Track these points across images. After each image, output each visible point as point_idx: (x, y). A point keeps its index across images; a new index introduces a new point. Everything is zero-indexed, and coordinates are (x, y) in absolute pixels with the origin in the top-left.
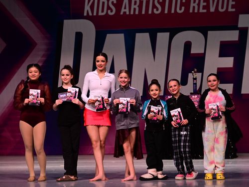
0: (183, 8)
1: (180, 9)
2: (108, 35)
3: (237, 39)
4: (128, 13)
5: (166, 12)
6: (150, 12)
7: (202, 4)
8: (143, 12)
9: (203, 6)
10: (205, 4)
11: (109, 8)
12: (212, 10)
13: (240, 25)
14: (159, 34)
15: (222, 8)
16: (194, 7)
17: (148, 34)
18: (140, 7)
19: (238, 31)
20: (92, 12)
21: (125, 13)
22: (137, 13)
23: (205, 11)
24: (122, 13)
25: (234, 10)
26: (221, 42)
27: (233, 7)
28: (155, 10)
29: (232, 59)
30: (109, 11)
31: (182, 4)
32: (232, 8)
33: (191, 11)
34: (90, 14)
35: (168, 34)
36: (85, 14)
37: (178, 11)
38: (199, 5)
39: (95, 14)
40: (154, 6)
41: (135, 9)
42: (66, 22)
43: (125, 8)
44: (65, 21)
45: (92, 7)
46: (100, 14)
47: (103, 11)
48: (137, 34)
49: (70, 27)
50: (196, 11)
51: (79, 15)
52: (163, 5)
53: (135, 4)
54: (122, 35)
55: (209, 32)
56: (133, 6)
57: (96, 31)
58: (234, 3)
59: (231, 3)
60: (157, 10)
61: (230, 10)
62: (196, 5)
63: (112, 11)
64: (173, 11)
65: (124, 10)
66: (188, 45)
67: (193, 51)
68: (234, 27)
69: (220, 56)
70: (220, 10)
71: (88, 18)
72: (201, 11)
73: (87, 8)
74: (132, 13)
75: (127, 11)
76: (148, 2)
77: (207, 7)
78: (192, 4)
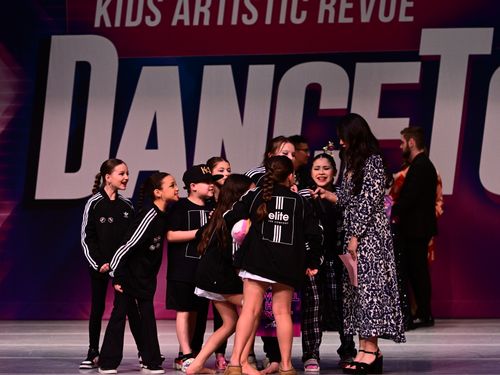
0: (304, 14)
1: (298, 16)
2: (144, 68)
3: (417, 81)
4: (187, 23)
5: (268, 21)
6: (234, 21)
7: (345, 5)
8: (220, 22)
9: (347, 10)
10: (350, 6)
11: (147, 11)
12: (365, 18)
13: (421, 53)
14: (251, 67)
15: (387, 14)
16: (327, 13)
17: (229, 67)
18: (214, 10)
19: (419, 64)
20: (112, 20)
21: (181, 22)
22: (206, 22)
23: (350, 20)
24: (174, 23)
25: (411, 19)
26: (384, 86)
27: (409, 12)
28: (244, 17)
29: (406, 121)
30: (148, 18)
31: (302, 5)
32: (407, 14)
33: (321, 20)
34: (108, 24)
35: (272, 67)
36: (97, 24)
37: (294, 20)
38: (337, 7)
39: (117, 24)
40: (243, 9)
41: (202, 15)
42: (57, 41)
43: (182, 12)
44: (54, 38)
45: (111, 10)
46: (129, 23)
47: (134, 18)
48: (209, 71)
49: (66, 51)
50: (331, 20)
51: (83, 25)
54: (175, 69)
55: (359, 66)
56: (198, 9)
57: (120, 61)
58: (411, 4)
59: (406, 4)
60: (250, 17)
61: (403, 18)
62: (331, 7)
63: (153, 18)
64: (282, 20)
65: (180, 16)
66: (313, 93)
67: (324, 105)
68: (413, 56)
69: (381, 115)
70: (382, 18)
71: (102, 31)
72: (342, 19)
73: (101, 11)
74: (196, 22)
75: (186, 18)
76: (229, 1)
77: (354, 13)
78: (323, 6)
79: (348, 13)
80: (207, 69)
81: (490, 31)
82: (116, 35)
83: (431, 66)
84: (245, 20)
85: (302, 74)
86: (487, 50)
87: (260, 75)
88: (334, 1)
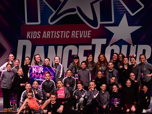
0: (69, 36)
1: (68, 36)
3: (91, 49)
4: (45, 38)
5: (62, 37)
6: (55, 37)
7: (77, 34)
8: (52, 37)
10: (78, 34)
11: (37, 35)
12: (81, 37)
13: (92, 44)
14: (58, 46)
15: (85, 36)
16: (73, 35)
17: (54, 46)
18: (51, 35)
19: (91, 46)
20: (30, 37)
21: (44, 37)
22: (49, 37)
23: (78, 37)
24: (43, 38)
25: (90, 37)
26: (84, 50)
27: (89, 35)
28: (57, 36)
30: (38, 37)
31: (68, 34)
32: (89, 36)
33: (72, 37)
34: (30, 38)
35: (62, 47)
36: (27, 38)
37: (67, 37)
38: (75, 34)
39: (31, 38)
40: (56, 35)
41: (48, 36)
43: (44, 35)
44: (19, 41)
45: (30, 35)
46: (34, 38)
47: (35, 37)
49: (21, 43)
50: (74, 37)
51: (25, 38)
52: (60, 34)
53: (49, 34)
54: (43, 47)
56: (48, 35)
57: (32, 45)
58: (90, 34)
59: (89, 34)
60: (58, 36)
61: (88, 37)
62: (74, 35)
63: (39, 37)
64: (64, 37)
66: (70, 51)
67: (73, 54)
68: (90, 44)
69: (84, 56)
70: (84, 37)
71: (28, 39)
72: (76, 37)
73: (28, 35)
74: (47, 37)
75: (45, 36)
76: (54, 33)
77: (79, 36)
78: (72, 34)
79: (77, 36)
80: (49, 47)
81: (106, 39)
82: (31, 40)
83: (94, 46)
85: (68, 48)
86: (105, 43)
87: (60, 48)
88: (75, 33)
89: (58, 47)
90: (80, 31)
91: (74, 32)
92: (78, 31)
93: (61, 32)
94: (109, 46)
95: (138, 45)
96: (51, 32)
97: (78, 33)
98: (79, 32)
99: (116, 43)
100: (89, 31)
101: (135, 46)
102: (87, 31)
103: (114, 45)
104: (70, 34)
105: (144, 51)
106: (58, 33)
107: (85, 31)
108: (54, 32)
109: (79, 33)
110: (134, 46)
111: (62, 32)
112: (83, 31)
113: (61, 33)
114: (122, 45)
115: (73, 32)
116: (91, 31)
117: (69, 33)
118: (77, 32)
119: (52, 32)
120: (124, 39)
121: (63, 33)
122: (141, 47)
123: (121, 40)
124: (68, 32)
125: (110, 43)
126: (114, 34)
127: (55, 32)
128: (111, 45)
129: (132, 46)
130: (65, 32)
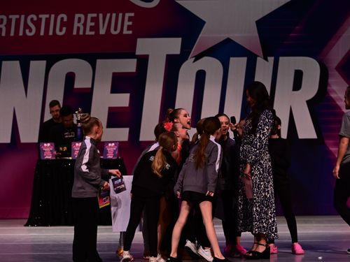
0: (64, 29)
1: (61, 30)
3: (134, 70)
5: (42, 33)
6: (21, 34)
7: (90, 24)
8: (12, 34)
9: (91, 27)
10: (93, 24)
12: (102, 31)
13: (138, 53)
15: (115, 29)
16: (78, 28)
17: (18, 62)
18: (8, 26)
19: (135, 60)
22: (3, 34)
23: (93, 33)
25: (130, 32)
26: (114, 74)
27: (129, 28)
28: (27, 31)
29: (128, 96)
31: (63, 24)
32: (128, 30)
33: (75, 33)
35: (45, 62)
37: (58, 33)
38: (85, 25)
40: (26, 26)
41: (1, 30)
48: (4, 62)
50: (81, 33)
52: (37, 23)
53: (2, 22)
55: (99, 61)
58: (130, 23)
59: (127, 23)
60: (31, 31)
61: (126, 32)
62: (81, 25)
64: (51, 33)
66: (70, 78)
67: (77, 85)
68: (131, 55)
69: (113, 92)
70: (113, 32)
72: (88, 33)
76: (18, 21)
77: (95, 28)
78: (76, 24)
79: (92, 29)
81: (180, 39)
83: (143, 62)
84: (28, 33)
85: (62, 67)
86: (178, 52)
87: (38, 67)
88: (82, 21)
89: (32, 63)
90: (101, 15)
91: (82, 16)
92: (95, 15)
93: (40, 16)
94: (190, 60)
95: (281, 58)
96: (10, 17)
97: (93, 20)
98: (98, 17)
99: (210, 52)
100: (127, 15)
101: (271, 59)
102: (121, 15)
103: (205, 58)
104: (69, 25)
105: (298, 76)
106: (32, 19)
107: (114, 15)
108: (18, 16)
109: (95, 20)
110: (267, 60)
111: (44, 17)
112: (108, 15)
113: (40, 20)
114: (231, 58)
115: (77, 16)
116: (132, 14)
117: (65, 20)
118: (90, 16)
119: (14, 17)
120: (237, 37)
121: (48, 21)
122: (289, 64)
123: (228, 40)
124: (62, 19)
125: (194, 52)
126: (204, 23)
127: (23, 17)
128: (198, 58)
129: (260, 61)
130: (53, 16)
